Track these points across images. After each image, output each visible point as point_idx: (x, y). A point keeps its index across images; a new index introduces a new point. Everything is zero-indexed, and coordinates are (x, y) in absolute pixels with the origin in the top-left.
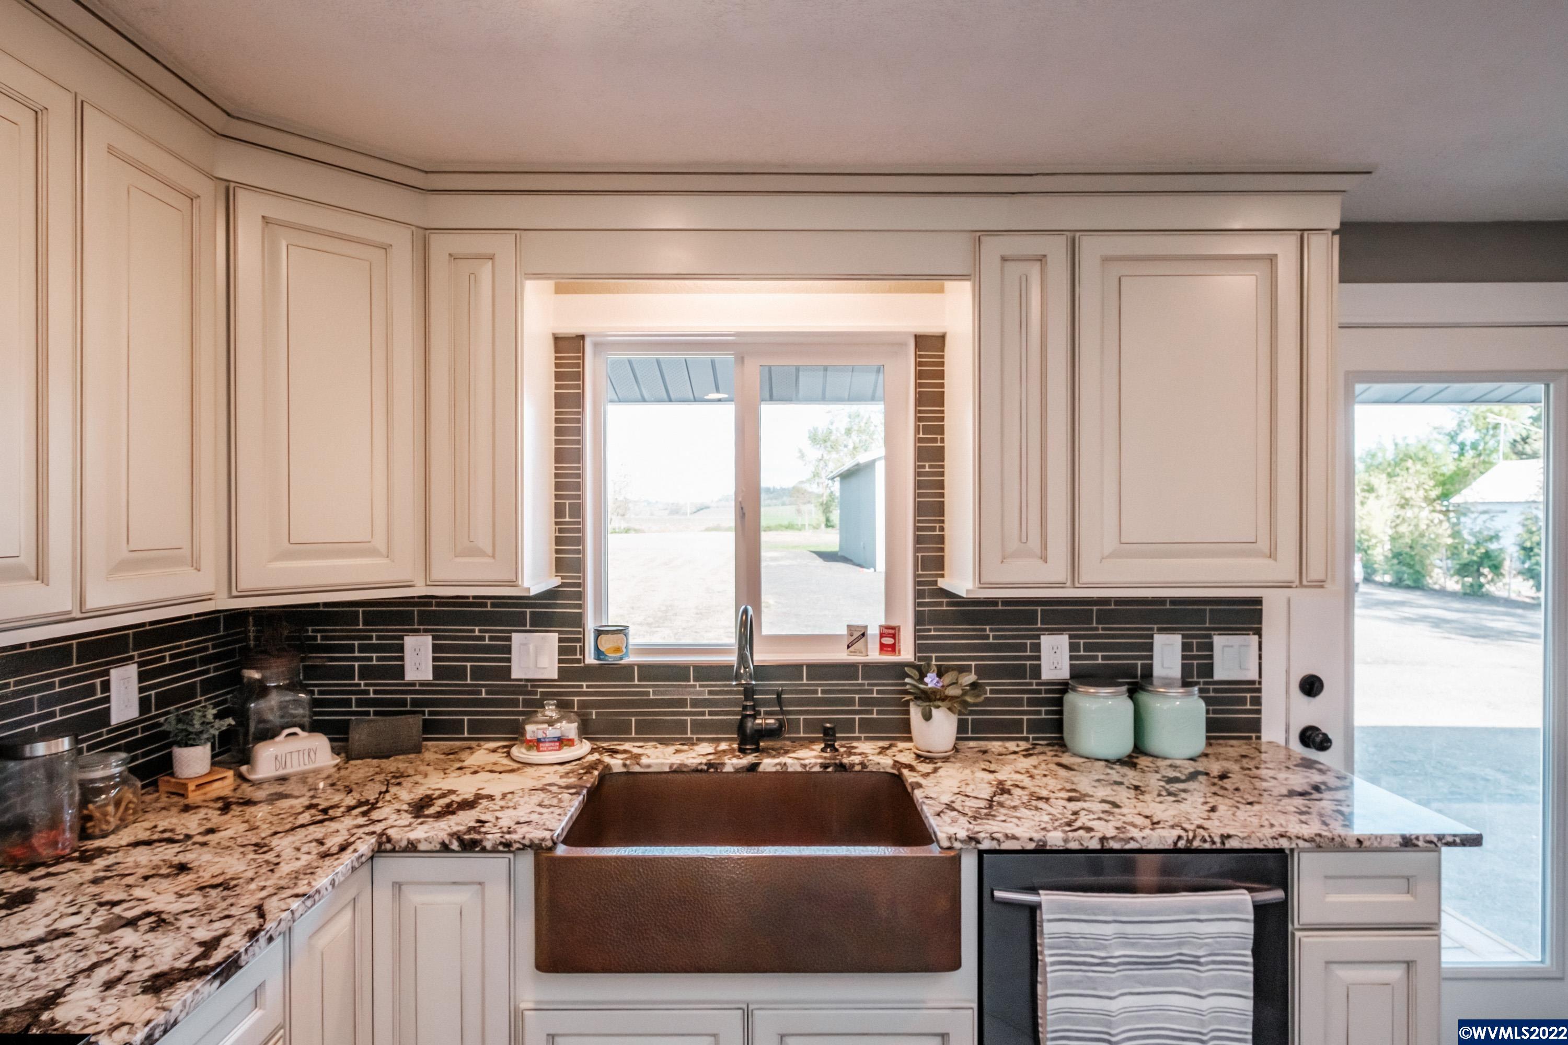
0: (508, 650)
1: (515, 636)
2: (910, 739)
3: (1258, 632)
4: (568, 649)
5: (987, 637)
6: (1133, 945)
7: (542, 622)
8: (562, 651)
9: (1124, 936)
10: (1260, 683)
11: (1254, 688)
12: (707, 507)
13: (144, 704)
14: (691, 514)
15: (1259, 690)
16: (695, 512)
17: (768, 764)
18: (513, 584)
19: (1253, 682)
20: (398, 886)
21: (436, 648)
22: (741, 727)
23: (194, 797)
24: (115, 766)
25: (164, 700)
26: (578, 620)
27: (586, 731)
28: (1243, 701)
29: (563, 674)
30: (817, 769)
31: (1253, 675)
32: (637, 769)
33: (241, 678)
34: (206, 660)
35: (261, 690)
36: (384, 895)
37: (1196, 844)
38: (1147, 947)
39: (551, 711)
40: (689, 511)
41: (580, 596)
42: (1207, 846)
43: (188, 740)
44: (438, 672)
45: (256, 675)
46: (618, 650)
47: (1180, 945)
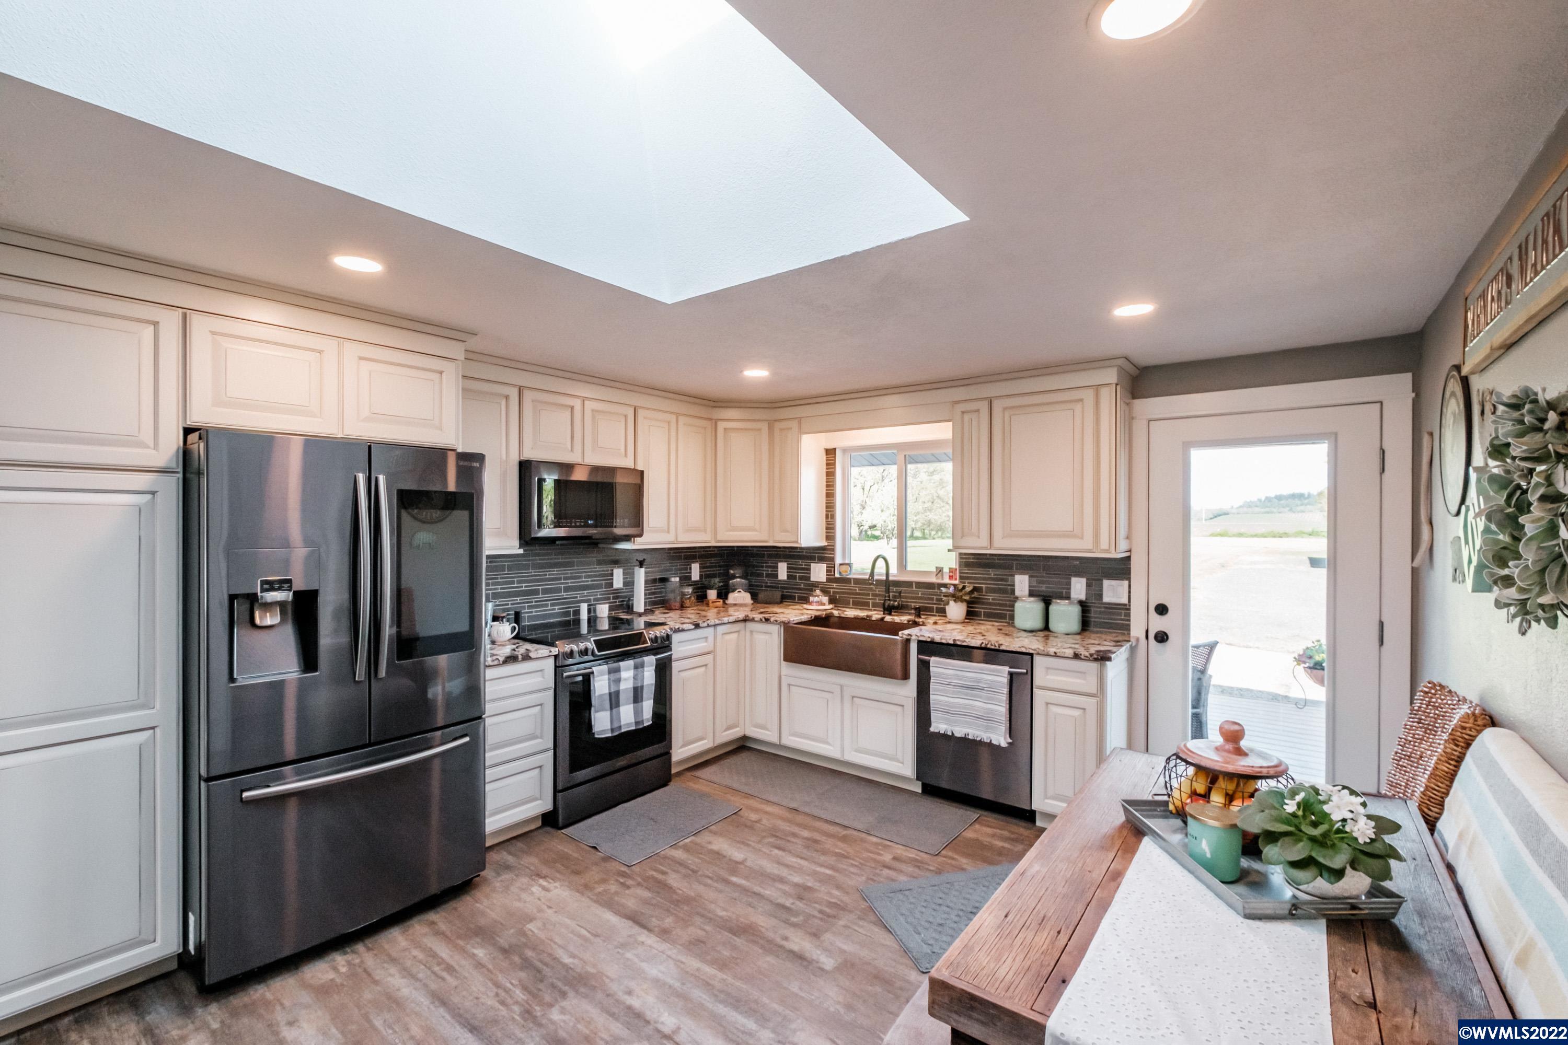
0: (809, 570)
1: (812, 564)
2: (946, 616)
3: (1129, 579)
4: (830, 570)
5: (990, 574)
6: (960, 680)
7: (822, 559)
8: (827, 571)
9: (957, 675)
10: (1130, 606)
11: (1125, 609)
12: (1227, 514)
13: (701, 576)
14: (1206, 520)
15: (1129, 609)
16: (1211, 519)
17: (888, 618)
18: (797, 542)
19: (1125, 605)
20: (751, 632)
21: (788, 568)
22: (884, 604)
23: (711, 604)
24: (689, 590)
25: (708, 576)
26: (832, 560)
27: (831, 602)
28: (1120, 614)
29: (828, 580)
30: (906, 622)
31: (1125, 601)
32: (843, 616)
33: (728, 572)
34: (720, 566)
35: (734, 577)
36: (748, 634)
37: (989, 646)
38: (965, 681)
39: (818, 592)
40: (1204, 517)
41: (833, 550)
42: (993, 647)
43: (711, 588)
44: (788, 577)
45: (732, 572)
46: (846, 572)
47: (978, 682)
